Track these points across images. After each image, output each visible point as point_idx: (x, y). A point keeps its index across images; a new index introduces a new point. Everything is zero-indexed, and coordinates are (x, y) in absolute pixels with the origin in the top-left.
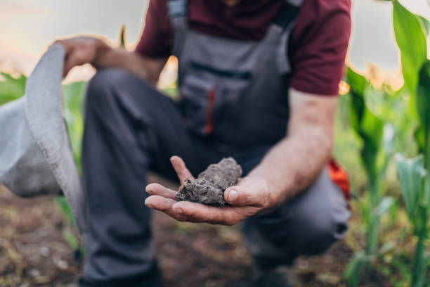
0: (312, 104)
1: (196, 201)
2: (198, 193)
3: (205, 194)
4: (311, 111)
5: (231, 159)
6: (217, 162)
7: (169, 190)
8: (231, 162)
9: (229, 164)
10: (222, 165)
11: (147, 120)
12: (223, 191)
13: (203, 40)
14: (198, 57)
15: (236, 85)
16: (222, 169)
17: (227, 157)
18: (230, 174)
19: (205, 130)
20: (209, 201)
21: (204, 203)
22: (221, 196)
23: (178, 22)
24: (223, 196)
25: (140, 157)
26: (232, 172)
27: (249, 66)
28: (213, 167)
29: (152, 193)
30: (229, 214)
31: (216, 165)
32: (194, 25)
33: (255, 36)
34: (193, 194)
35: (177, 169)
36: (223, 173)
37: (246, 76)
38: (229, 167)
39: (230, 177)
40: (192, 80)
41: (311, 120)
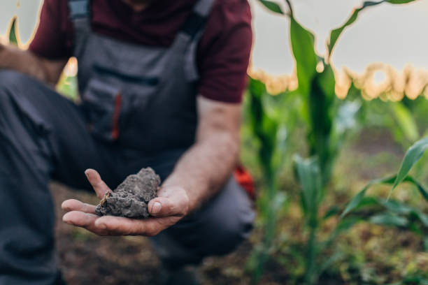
0: (220, 111)
1: (119, 214)
2: (120, 207)
3: (128, 207)
5: (150, 169)
6: (136, 173)
7: (87, 204)
8: (150, 172)
9: (148, 174)
10: (141, 176)
11: (48, 126)
12: (147, 203)
13: (108, 43)
14: (102, 61)
15: (143, 91)
16: (142, 180)
17: (146, 167)
18: (150, 185)
19: (112, 136)
20: (132, 215)
21: (127, 217)
22: (145, 209)
24: (147, 209)
25: (41, 165)
26: (152, 182)
27: (156, 72)
28: (132, 178)
29: (68, 210)
30: (152, 226)
31: (135, 175)
32: (98, 28)
33: (162, 42)
34: (115, 208)
35: (92, 182)
36: (143, 183)
37: (154, 82)
38: (149, 177)
39: (150, 188)
40: (96, 84)
41: (219, 127)
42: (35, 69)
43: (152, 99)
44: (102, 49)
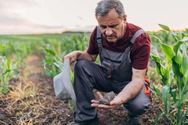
0: (138, 72)
1: (103, 104)
4: (138, 74)
5: (112, 92)
10: (110, 93)
11: (92, 75)
13: (107, 51)
14: (106, 56)
23: (100, 45)
27: (120, 59)
29: (93, 103)
32: (104, 47)
33: (122, 51)
35: (99, 95)
36: (110, 96)
37: (120, 62)
40: (104, 62)
41: (137, 77)
42: (89, 58)
43: (119, 67)
44: (106, 53)
